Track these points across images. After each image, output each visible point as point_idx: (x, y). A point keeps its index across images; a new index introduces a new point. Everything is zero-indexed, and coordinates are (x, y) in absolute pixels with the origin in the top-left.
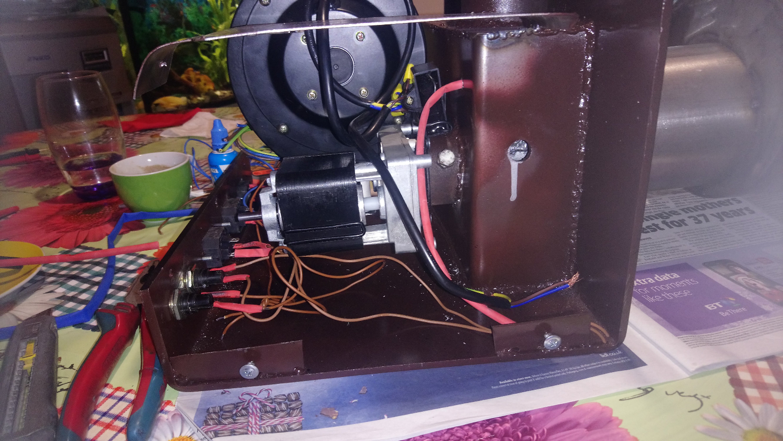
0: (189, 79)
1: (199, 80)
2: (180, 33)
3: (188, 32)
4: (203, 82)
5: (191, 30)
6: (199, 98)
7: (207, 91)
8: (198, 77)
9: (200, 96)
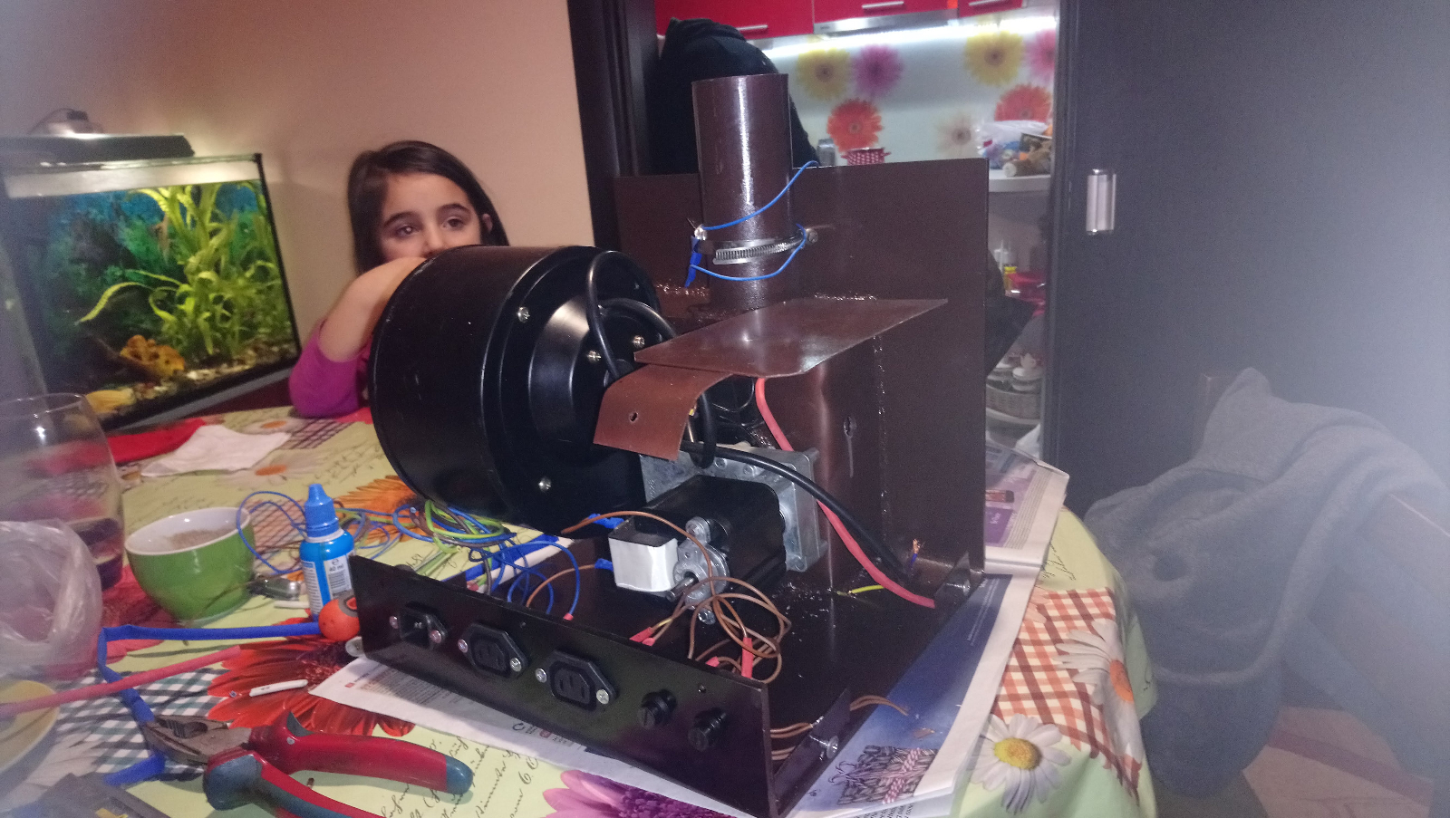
0: (137, 356)
1: (156, 356)
2: (113, 274)
3: (129, 272)
4: (163, 358)
5: (135, 268)
6: (157, 388)
7: (171, 373)
8: (154, 350)
9: (159, 385)
